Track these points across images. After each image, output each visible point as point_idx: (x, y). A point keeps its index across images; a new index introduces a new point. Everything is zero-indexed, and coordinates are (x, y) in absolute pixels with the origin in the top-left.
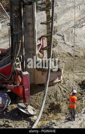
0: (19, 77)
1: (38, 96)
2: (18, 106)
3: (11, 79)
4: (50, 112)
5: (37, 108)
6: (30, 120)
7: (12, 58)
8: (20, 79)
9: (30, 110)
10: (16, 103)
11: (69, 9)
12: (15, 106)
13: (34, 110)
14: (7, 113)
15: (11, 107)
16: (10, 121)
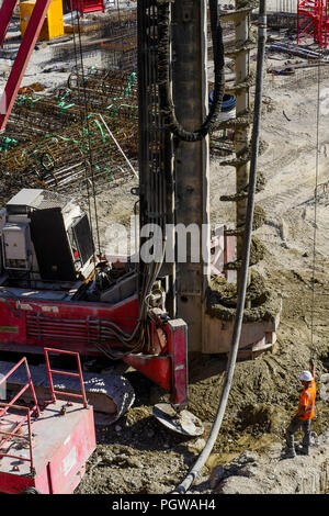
0: (160, 333)
1: (208, 385)
2: (155, 410)
3: (136, 339)
4: (241, 430)
5: (206, 417)
6: (185, 451)
7: (142, 280)
8: (163, 339)
9: (188, 424)
10: (150, 403)
11: (295, 153)
12: (147, 411)
13: (197, 425)
14: (125, 429)
15: (135, 412)
16: (131, 451)
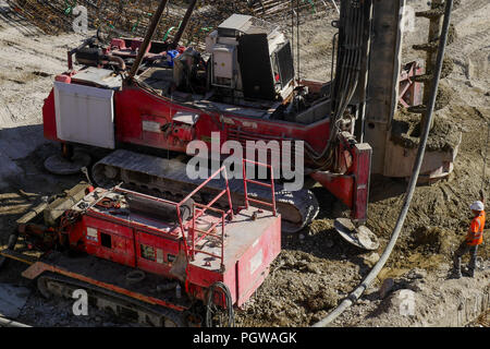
0: (347, 154)
1: (388, 205)
2: (337, 223)
3: (325, 158)
4: (412, 249)
5: (382, 234)
6: (360, 262)
7: (334, 105)
8: (349, 160)
9: (365, 238)
10: (332, 216)
12: (328, 224)
13: (373, 240)
14: (307, 238)
15: (317, 223)
16: (312, 257)
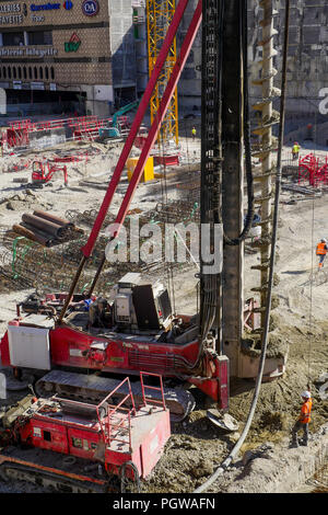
0: (212, 364)
1: (243, 398)
2: (208, 413)
3: (197, 367)
4: (262, 428)
5: (240, 418)
6: (227, 440)
7: (201, 331)
8: (213, 368)
9: (229, 422)
10: (204, 408)
11: (297, 253)
12: (202, 414)
13: (234, 423)
14: (188, 425)
15: (196, 414)
16: (193, 439)
